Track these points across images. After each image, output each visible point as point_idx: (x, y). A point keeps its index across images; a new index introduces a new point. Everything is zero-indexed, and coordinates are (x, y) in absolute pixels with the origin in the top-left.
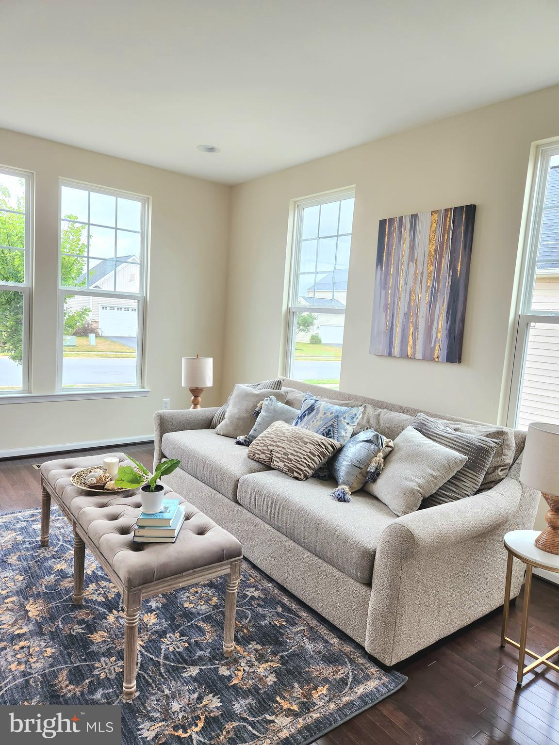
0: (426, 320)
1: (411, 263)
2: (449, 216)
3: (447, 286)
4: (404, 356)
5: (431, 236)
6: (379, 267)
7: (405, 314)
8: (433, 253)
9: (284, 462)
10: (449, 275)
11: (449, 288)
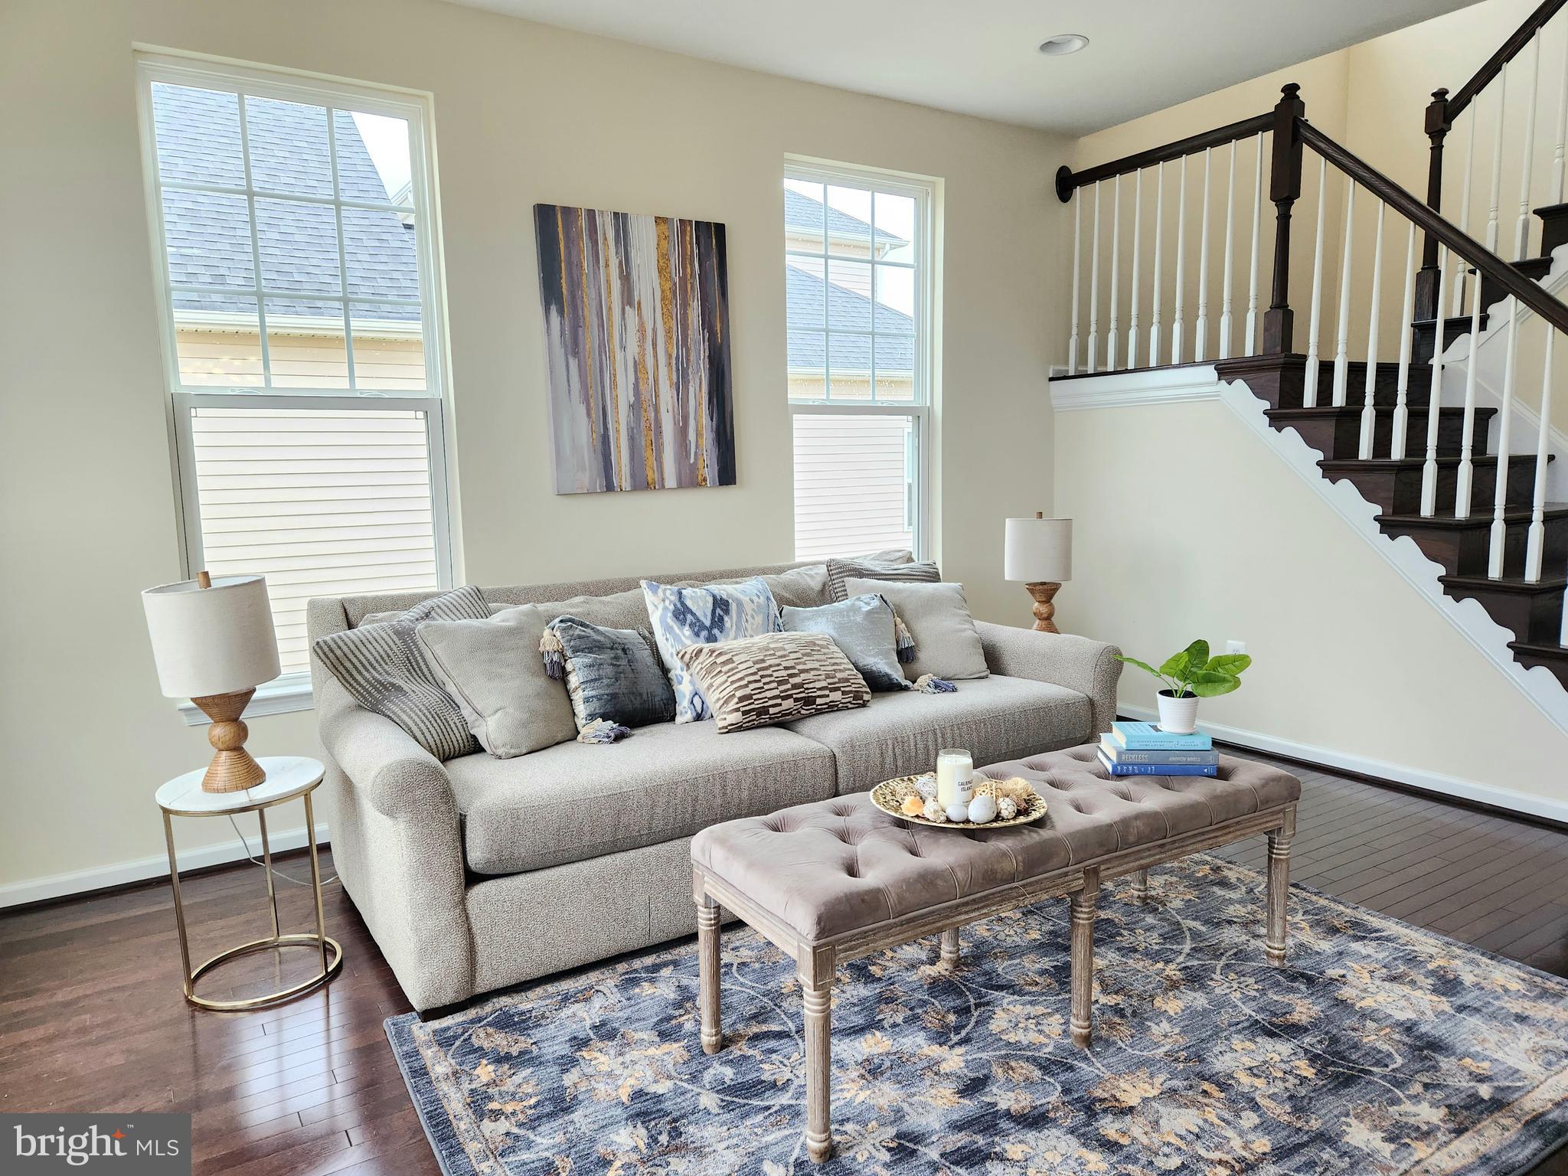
0: (674, 417)
1: (627, 308)
2: (688, 234)
3: (702, 357)
4: (642, 484)
5: (661, 263)
6: (553, 308)
7: (632, 406)
8: (669, 294)
10: (704, 337)
11: (707, 360)
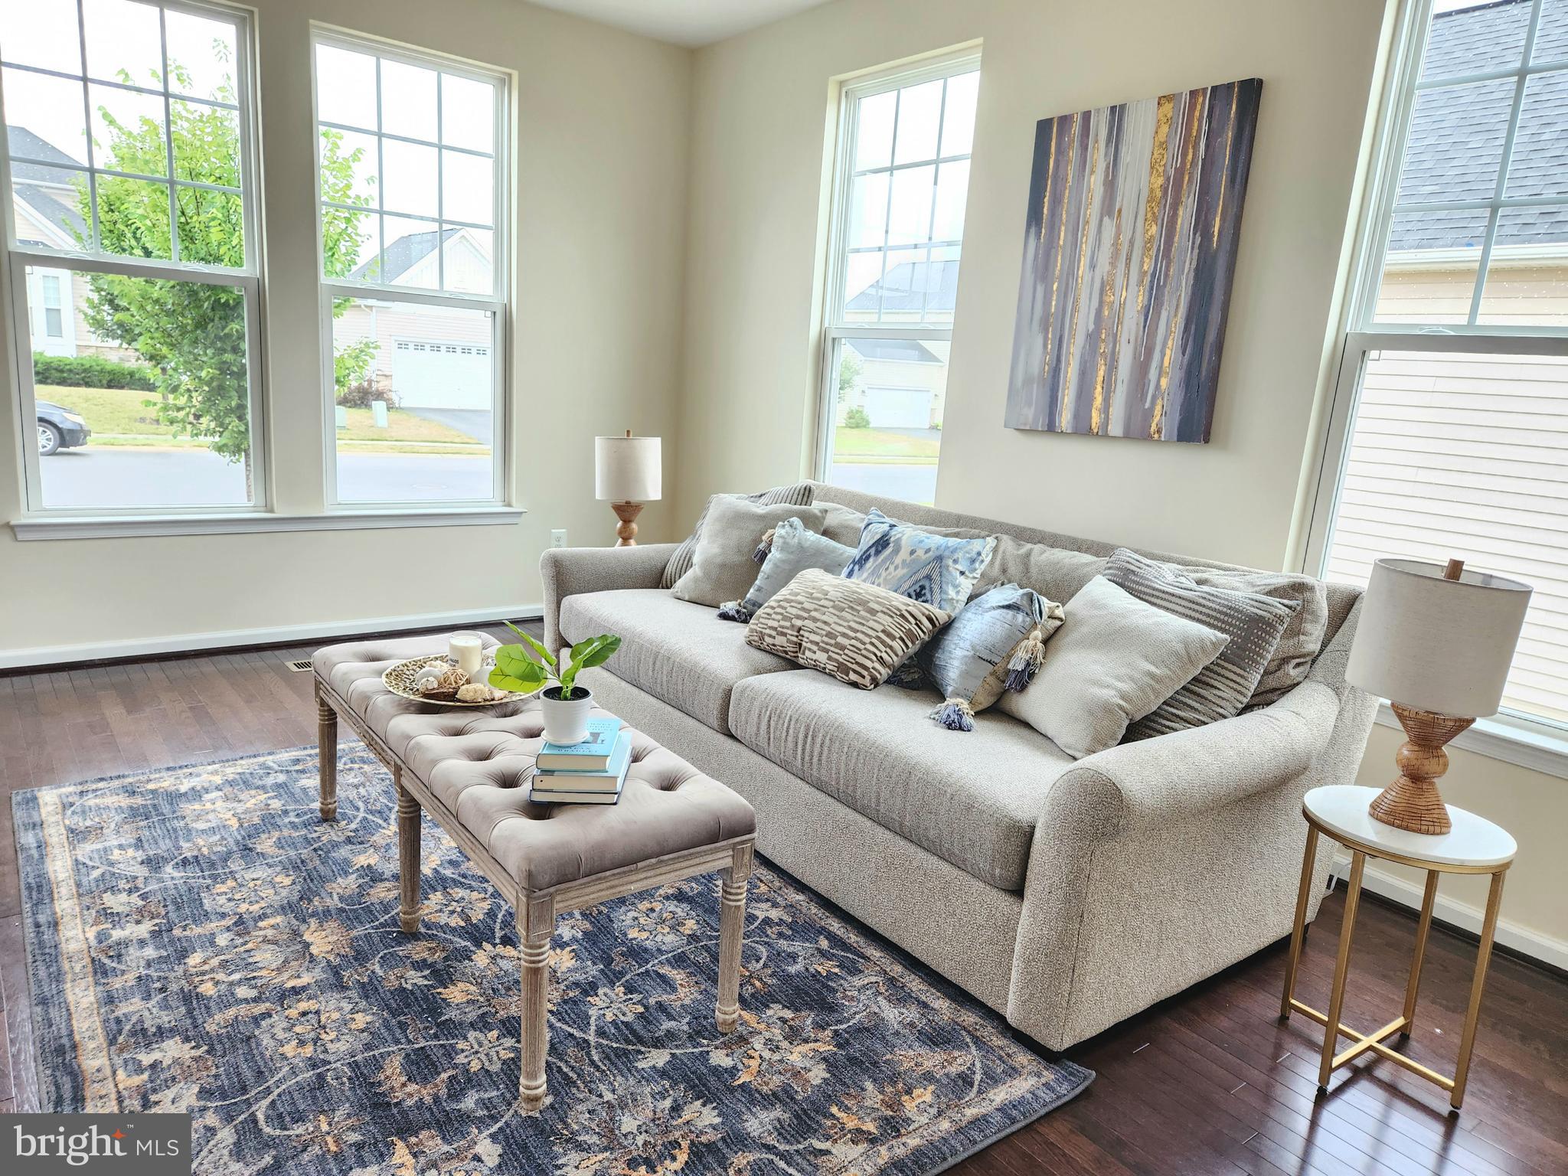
0: (1136, 348)
1: (1106, 219)
2: (1199, 107)
3: (1186, 271)
4: (1083, 430)
5: (1156, 155)
6: (1033, 230)
7: (1089, 336)
8: (1159, 194)
9: (827, 651)
10: (1193, 243)
11: (1192, 274)
